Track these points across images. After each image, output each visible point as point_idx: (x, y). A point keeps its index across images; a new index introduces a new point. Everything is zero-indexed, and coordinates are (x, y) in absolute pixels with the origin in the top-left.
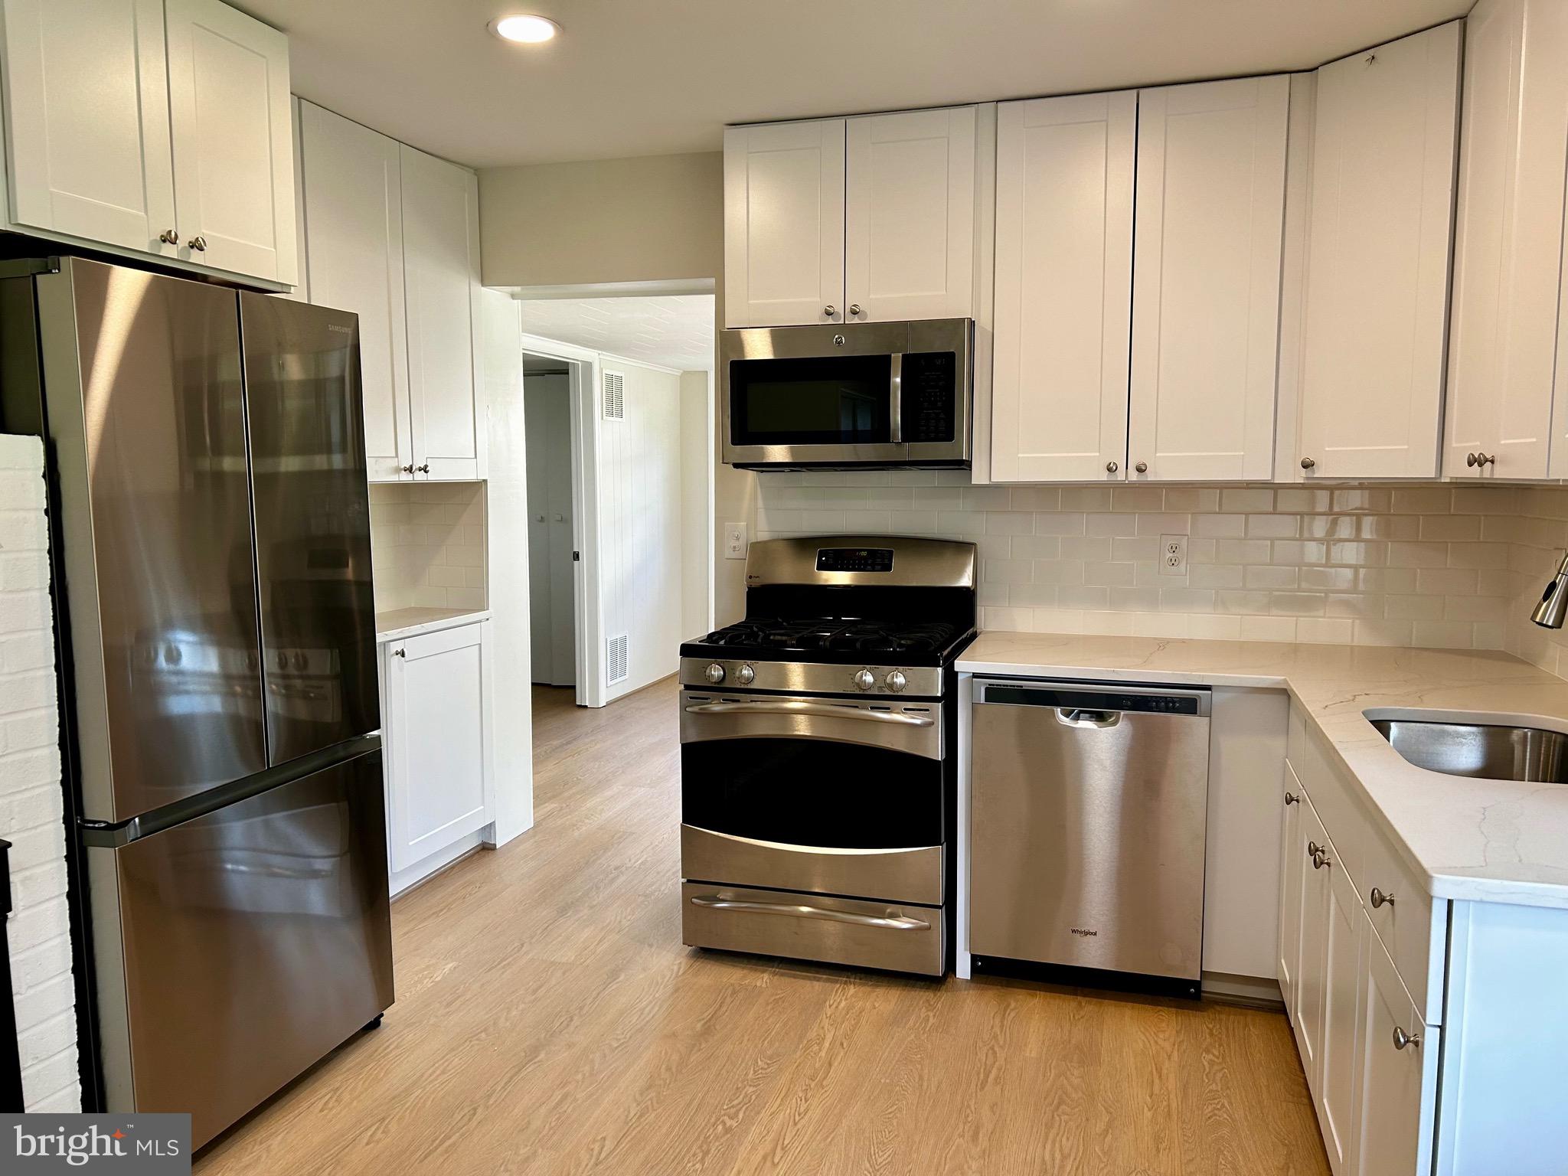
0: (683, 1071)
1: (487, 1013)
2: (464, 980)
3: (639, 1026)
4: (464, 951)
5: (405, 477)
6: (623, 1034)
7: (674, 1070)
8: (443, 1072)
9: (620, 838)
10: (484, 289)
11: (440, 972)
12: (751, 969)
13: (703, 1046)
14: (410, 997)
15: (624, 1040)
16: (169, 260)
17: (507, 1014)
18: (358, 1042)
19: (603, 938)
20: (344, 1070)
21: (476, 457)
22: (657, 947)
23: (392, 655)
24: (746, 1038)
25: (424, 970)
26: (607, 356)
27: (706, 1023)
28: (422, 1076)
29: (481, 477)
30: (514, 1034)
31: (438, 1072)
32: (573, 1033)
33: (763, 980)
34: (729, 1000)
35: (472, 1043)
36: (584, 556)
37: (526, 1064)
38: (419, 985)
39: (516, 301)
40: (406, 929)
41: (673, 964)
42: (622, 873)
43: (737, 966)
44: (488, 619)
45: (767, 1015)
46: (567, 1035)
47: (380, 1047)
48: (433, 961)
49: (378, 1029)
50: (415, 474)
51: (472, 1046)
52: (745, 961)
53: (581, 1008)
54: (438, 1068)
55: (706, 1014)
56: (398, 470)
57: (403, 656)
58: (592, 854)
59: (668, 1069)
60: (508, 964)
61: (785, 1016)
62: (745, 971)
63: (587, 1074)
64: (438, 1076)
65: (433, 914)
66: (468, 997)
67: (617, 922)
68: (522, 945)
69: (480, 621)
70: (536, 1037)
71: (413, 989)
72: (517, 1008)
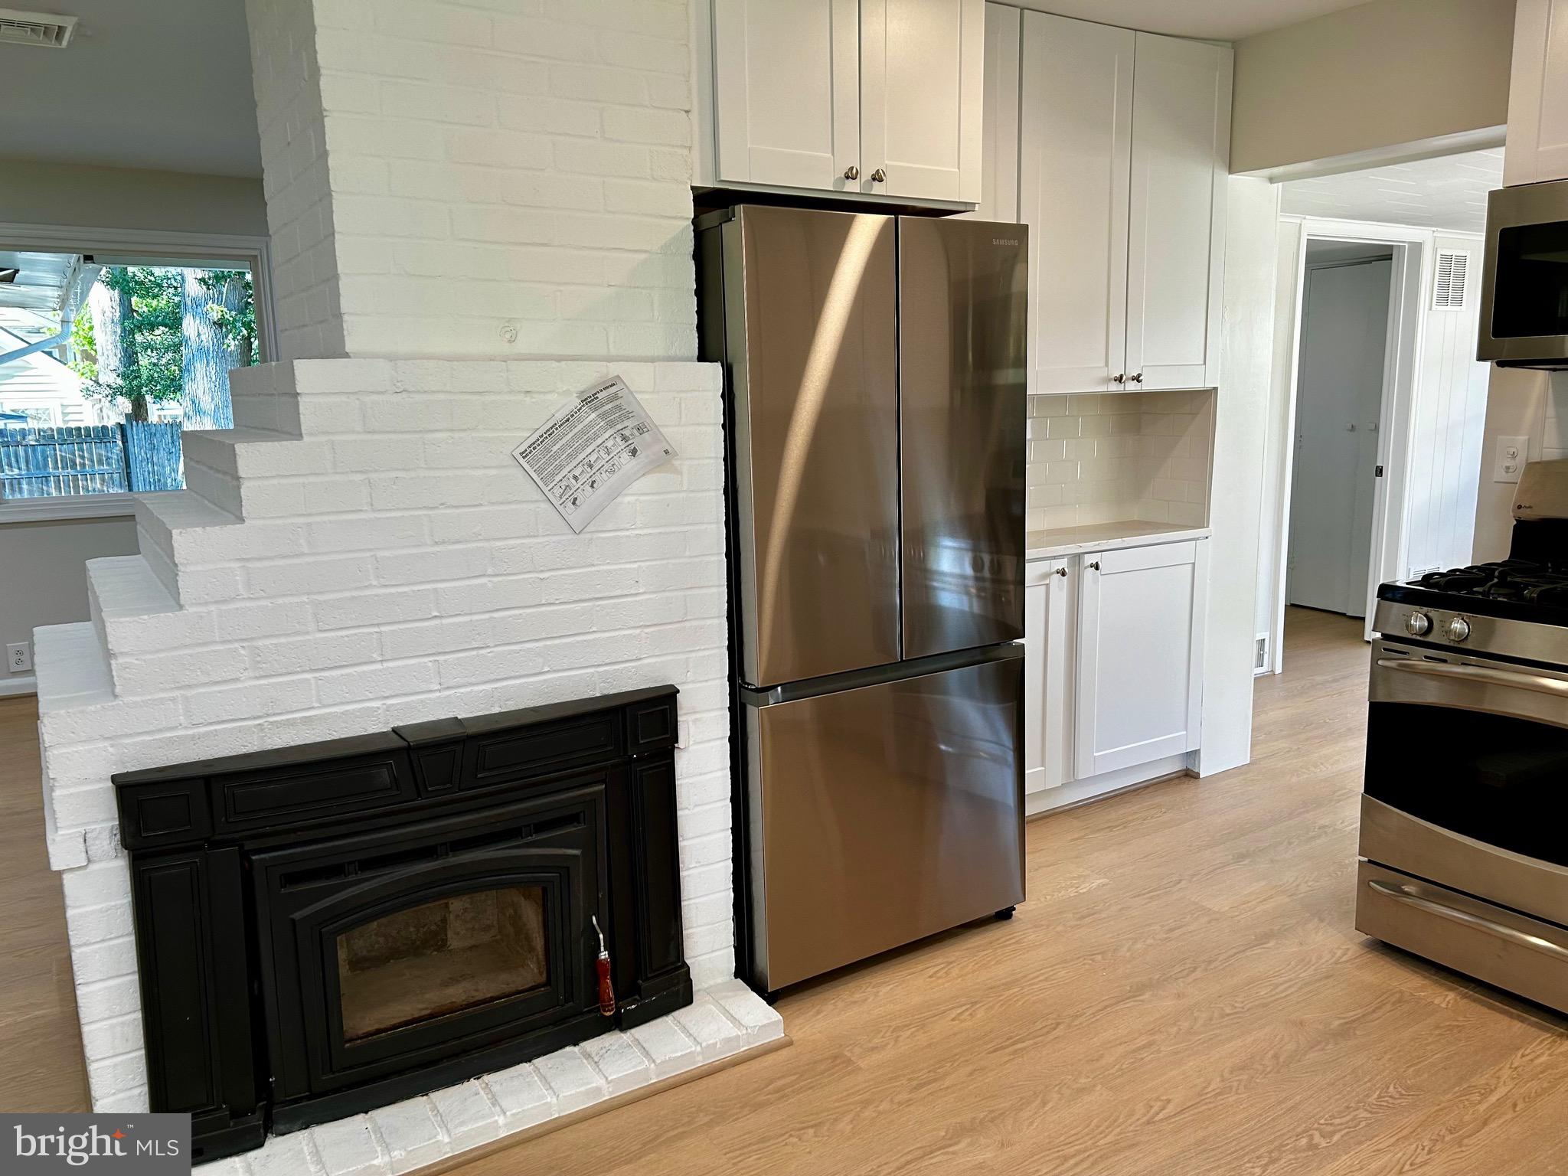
0: (1291, 1065)
1: (1111, 938)
2: (1106, 899)
3: (1265, 1001)
4: (1120, 871)
5: (1115, 388)
6: (1243, 1002)
7: (1281, 1060)
8: (1046, 979)
9: (1343, 795)
10: (1230, 176)
11: (1088, 885)
12: (1436, 982)
13: (1330, 1046)
14: (1050, 900)
15: (1240, 1010)
16: (854, 195)
17: (1132, 945)
18: (988, 927)
19: (1271, 897)
20: (964, 948)
21: (1205, 363)
22: (1328, 924)
23: (1086, 568)
24: (1388, 1056)
25: (1074, 878)
26: (1443, 233)
27: (1346, 1023)
28: (1025, 976)
29: (1209, 385)
30: (1129, 966)
31: (1041, 978)
32: (1188, 984)
33: (1445, 998)
34: (1388, 1007)
35: (1085, 961)
36: (1388, 472)
37: (1127, 999)
38: (1063, 892)
39: (1276, 185)
40: (1076, 836)
41: (1339, 948)
42: (1326, 833)
43: (1418, 973)
44: (1207, 538)
45: (1430, 1040)
46: (1182, 985)
47: (1002, 937)
48: (1087, 872)
49: (1008, 921)
50: (1127, 384)
51: (1084, 964)
52: (1433, 972)
53: (1210, 962)
54: (1043, 974)
55: (1351, 1014)
56: (1107, 380)
57: (1097, 569)
58: (1301, 806)
59: (1276, 1056)
60: (1158, 895)
61: (1454, 1048)
62: (1426, 982)
63: (1183, 1031)
64: (1040, 981)
65: (1109, 827)
66: (1103, 916)
67: (1294, 884)
68: (1180, 881)
69: (1198, 539)
70: (1150, 976)
71: (1056, 893)
72: (1144, 941)
